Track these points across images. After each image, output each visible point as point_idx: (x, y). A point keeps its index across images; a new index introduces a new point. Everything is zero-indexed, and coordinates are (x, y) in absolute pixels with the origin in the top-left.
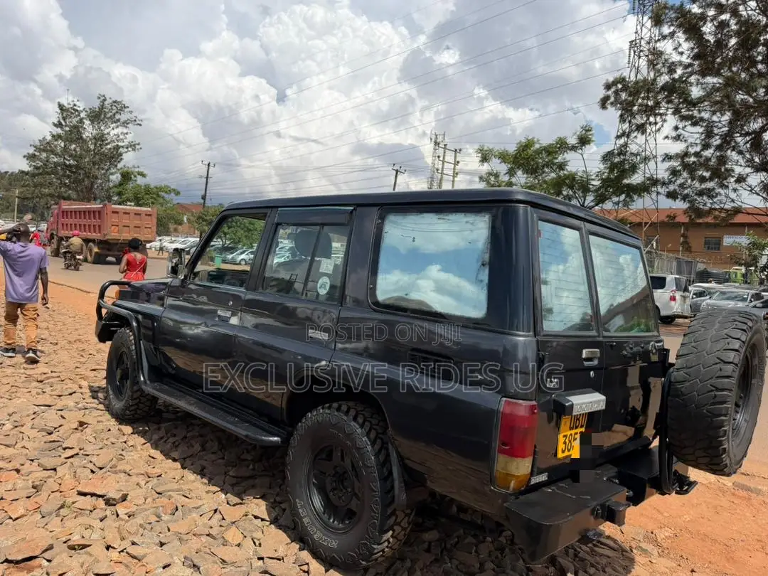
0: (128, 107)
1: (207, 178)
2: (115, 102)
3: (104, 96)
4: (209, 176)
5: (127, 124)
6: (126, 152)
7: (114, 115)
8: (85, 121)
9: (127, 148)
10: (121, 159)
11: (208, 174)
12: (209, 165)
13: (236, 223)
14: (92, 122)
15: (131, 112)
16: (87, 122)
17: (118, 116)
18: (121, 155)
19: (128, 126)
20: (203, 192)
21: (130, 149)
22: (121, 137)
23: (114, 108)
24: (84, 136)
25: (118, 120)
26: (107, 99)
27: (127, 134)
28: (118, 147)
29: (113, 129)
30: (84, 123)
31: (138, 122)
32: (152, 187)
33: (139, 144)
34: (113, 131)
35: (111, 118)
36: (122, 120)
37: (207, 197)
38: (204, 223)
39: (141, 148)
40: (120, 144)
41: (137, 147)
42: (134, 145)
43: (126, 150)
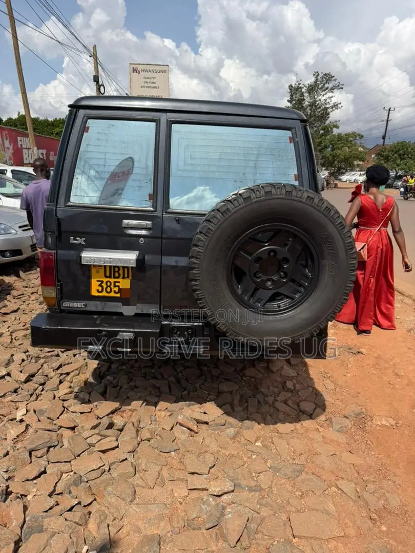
0: (334, 76)
1: (387, 121)
2: (325, 75)
3: (317, 72)
4: (389, 119)
5: (333, 89)
6: (332, 111)
7: (324, 85)
8: (305, 94)
9: (332, 108)
10: (328, 117)
11: (388, 118)
12: (389, 110)
13: (408, 155)
14: (309, 93)
15: (335, 80)
16: (306, 95)
17: (326, 86)
18: (329, 114)
19: (334, 91)
20: (383, 134)
21: (334, 109)
22: (328, 101)
23: (324, 79)
24: (304, 105)
25: (327, 89)
26: (320, 74)
27: (332, 97)
28: (326, 109)
29: (323, 96)
30: (304, 96)
31: (340, 86)
32: (343, 134)
33: (340, 104)
34: (322, 97)
35: (322, 88)
36: (329, 88)
37: (386, 138)
38: (382, 158)
39: (342, 106)
40: (328, 106)
41: (339, 106)
42: (337, 105)
43: (331, 110)
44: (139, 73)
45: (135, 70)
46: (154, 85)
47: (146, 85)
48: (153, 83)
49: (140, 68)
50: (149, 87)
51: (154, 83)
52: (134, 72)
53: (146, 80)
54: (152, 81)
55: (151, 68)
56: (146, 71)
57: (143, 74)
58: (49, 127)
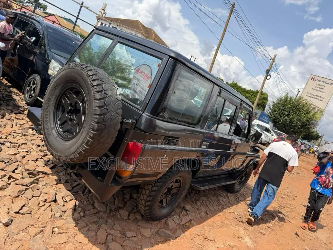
44: (315, 81)
45: (313, 79)
46: (322, 90)
47: (316, 88)
48: (321, 89)
49: (317, 78)
50: (318, 90)
51: (323, 89)
52: (311, 79)
53: (318, 86)
54: (322, 87)
55: (325, 80)
56: (320, 81)
57: (317, 82)
58: (244, 93)
